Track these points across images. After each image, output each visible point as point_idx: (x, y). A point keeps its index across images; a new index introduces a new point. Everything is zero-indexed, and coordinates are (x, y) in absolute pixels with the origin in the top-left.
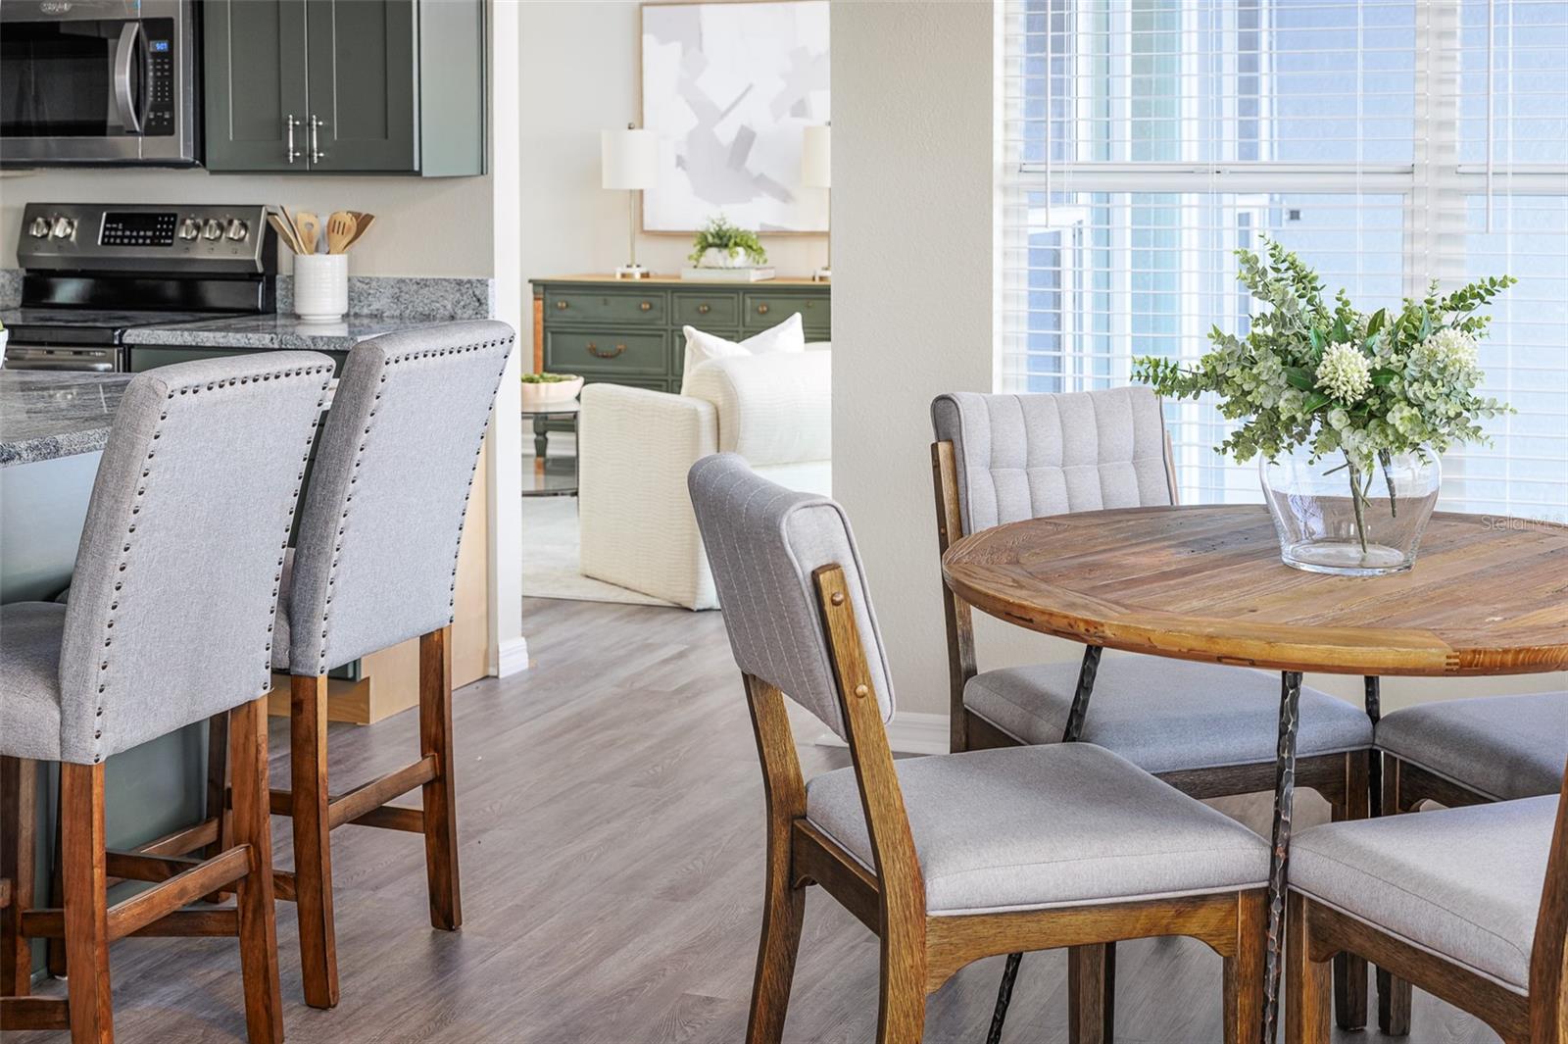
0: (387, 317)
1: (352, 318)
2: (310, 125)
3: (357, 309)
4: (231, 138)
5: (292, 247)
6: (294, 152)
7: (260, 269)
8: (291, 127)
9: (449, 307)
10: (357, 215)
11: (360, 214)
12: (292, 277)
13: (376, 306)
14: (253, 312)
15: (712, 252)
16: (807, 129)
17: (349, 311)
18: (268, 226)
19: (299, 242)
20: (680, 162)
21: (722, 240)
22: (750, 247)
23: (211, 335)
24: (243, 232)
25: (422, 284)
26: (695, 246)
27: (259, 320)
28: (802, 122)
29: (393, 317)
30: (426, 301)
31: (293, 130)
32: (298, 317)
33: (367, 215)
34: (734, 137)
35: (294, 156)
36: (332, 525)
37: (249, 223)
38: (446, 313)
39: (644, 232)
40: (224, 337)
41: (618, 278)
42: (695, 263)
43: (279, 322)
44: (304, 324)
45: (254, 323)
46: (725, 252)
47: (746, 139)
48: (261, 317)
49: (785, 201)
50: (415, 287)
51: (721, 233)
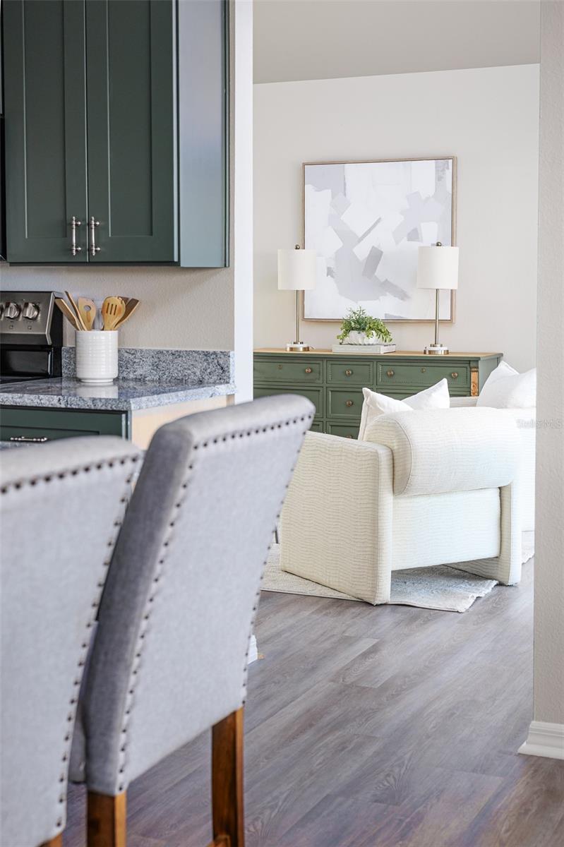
0: (149, 381)
1: (121, 381)
2: (89, 224)
3: (125, 375)
4: (26, 237)
5: (75, 325)
6: (76, 247)
7: (49, 342)
8: (74, 226)
9: (198, 373)
10: (125, 300)
11: (128, 299)
12: (74, 349)
13: (140, 372)
14: (44, 376)
15: (353, 334)
16: (422, 249)
17: (119, 376)
18: (55, 306)
19: (80, 321)
20: (330, 272)
21: (360, 324)
22: (380, 330)
23: (10, 395)
24: (36, 313)
25: (176, 355)
26: (342, 329)
27: (48, 383)
28: (415, 245)
29: (153, 381)
30: (179, 369)
31: (76, 229)
32: (79, 380)
33: (133, 300)
34: (367, 255)
35: (76, 250)
36: (132, 629)
37: (41, 306)
38: (196, 378)
39: (304, 319)
40: (20, 398)
41: (288, 351)
42: (341, 341)
43: (64, 384)
44: (84, 386)
45: (45, 385)
46: (363, 334)
47: (376, 256)
48: (50, 380)
49: (402, 299)
50: (171, 357)
51: (360, 320)
